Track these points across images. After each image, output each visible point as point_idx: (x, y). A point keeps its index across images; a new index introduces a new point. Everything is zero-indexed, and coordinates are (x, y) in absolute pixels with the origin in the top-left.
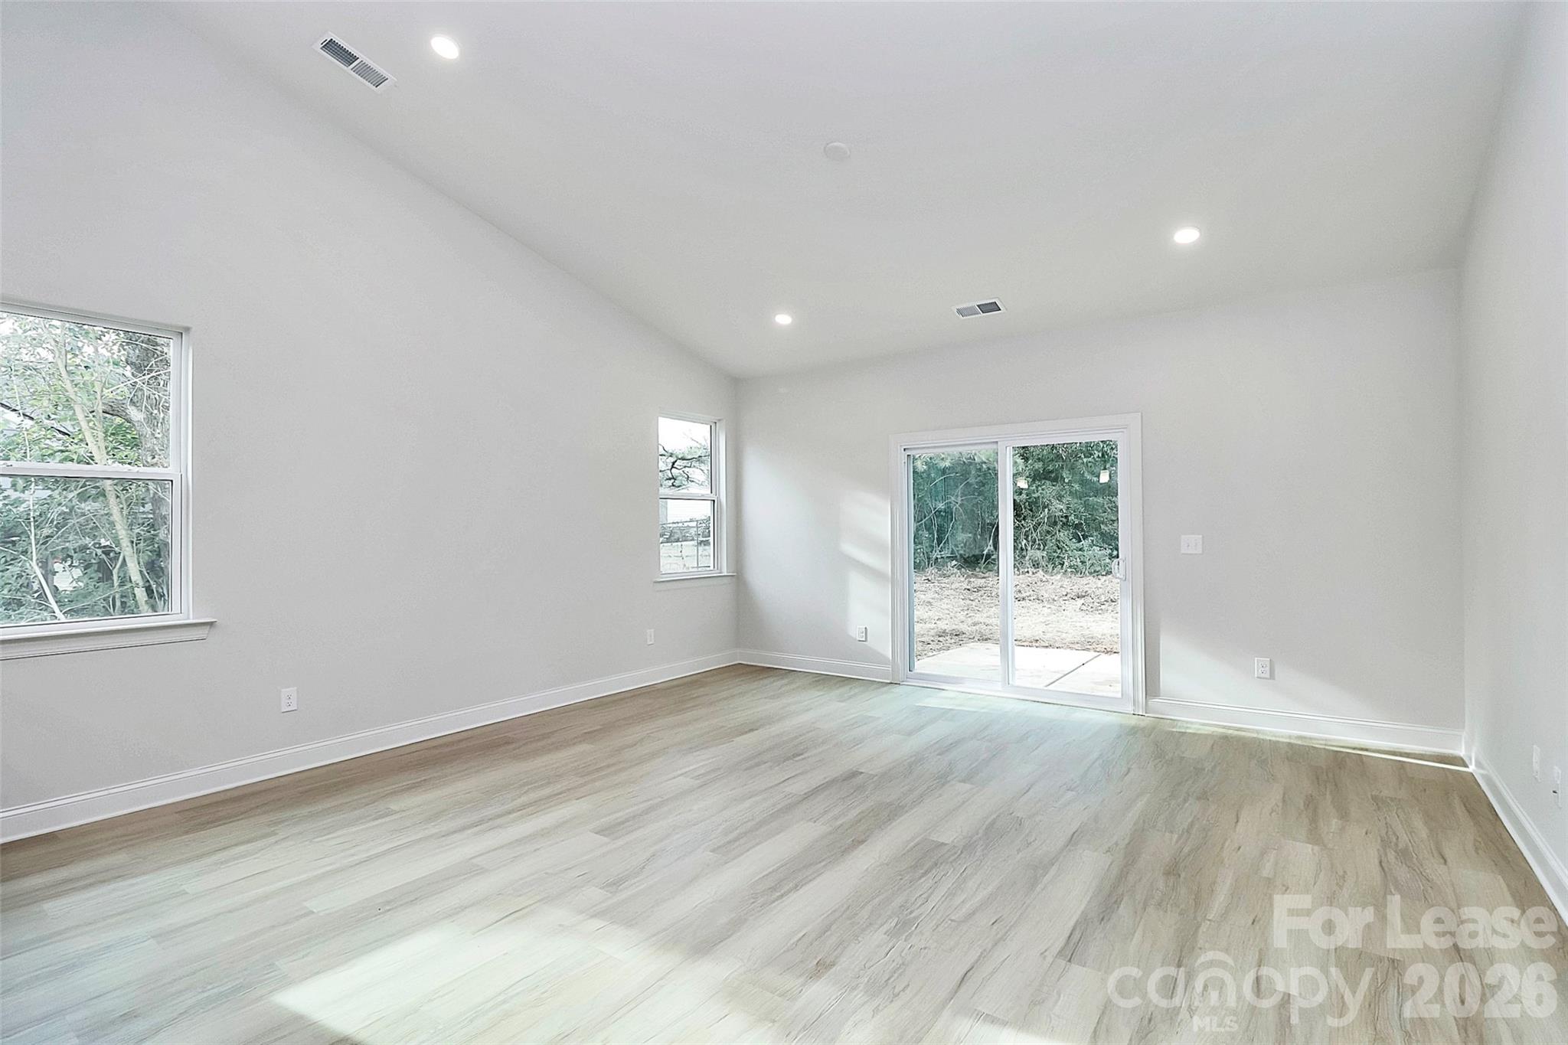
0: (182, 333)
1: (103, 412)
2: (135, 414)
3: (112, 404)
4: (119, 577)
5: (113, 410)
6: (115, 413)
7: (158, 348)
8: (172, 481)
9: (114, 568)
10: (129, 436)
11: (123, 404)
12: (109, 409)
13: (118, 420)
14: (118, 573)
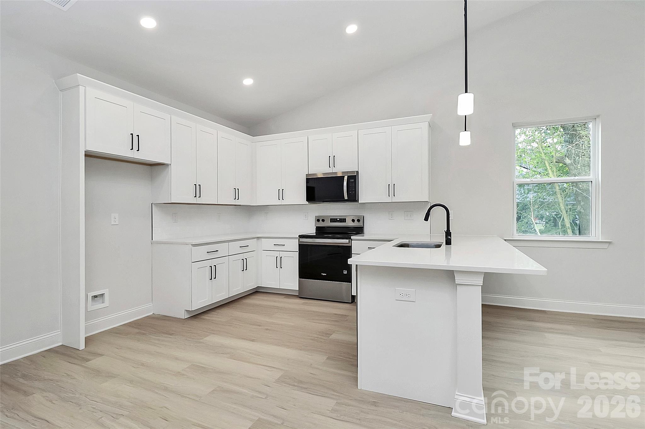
0: (596, 118)
1: (556, 162)
2: (568, 161)
3: (559, 159)
4: (561, 225)
5: (559, 161)
6: (560, 162)
7: (578, 132)
8: (592, 182)
9: (559, 221)
10: (565, 170)
11: (563, 158)
12: (557, 161)
13: (561, 165)
14: (561, 223)
